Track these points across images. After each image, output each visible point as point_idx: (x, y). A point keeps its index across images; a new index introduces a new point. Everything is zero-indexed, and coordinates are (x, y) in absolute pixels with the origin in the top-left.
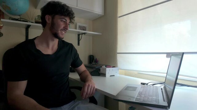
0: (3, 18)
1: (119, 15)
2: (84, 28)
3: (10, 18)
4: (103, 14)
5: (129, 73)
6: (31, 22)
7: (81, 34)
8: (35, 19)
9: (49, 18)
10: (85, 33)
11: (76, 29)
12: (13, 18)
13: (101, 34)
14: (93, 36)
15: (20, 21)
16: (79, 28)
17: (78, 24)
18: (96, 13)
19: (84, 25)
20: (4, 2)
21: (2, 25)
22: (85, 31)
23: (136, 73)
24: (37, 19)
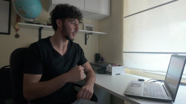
0: (20, 22)
1: (125, 15)
2: (90, 29)
3: (26, 21)
4: (109, 15)
5: (134, 72)
6: (44, 25)
7: (88, 34)
10: (91, 33)
11: (83, 29)
12: (28, 21)
13: (107, 34)
14: (100, 35)
15: (34, 23)
16: (86, 28)
17: (85, 25)
18: (103, 14)
19: (92, 26)
20: (21, 8)
21: (19, 28)
22: (92, 31)
23: (142, 71)
24: (48, 22)
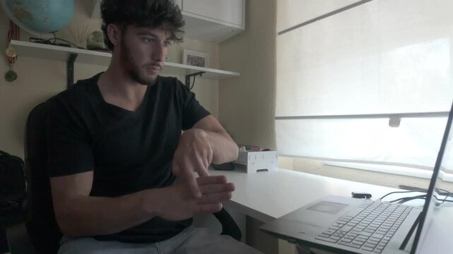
0: (17, 38)
1: (279, 28)
2: (199, 62)
3: (33, 38)
4: (243, 28)
5: (303, 164)
6: (79, 48)
7: (192, 75)
8: (88, 40)
9: (115, 31)
10: (201, 73)
11: (181, 62)
12: (39, 38)
13: (238, 74)
14: (222, 79)
15: (54, 44)
16: (188, 60)
17: (186, 53)
18: (227, 24)
19: (201, 55)
20: (18, 3)
21: (14, 56)
22: (201, 66)
23: (319, 163)
24: (91, 40)
